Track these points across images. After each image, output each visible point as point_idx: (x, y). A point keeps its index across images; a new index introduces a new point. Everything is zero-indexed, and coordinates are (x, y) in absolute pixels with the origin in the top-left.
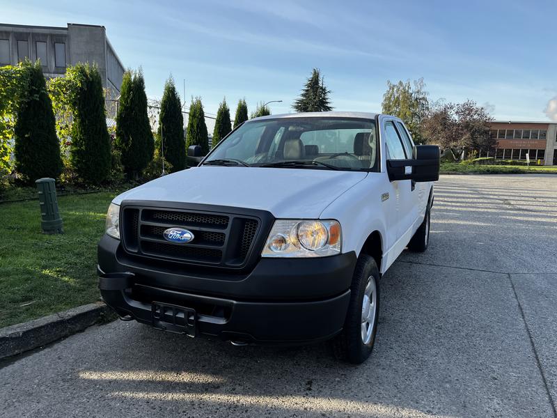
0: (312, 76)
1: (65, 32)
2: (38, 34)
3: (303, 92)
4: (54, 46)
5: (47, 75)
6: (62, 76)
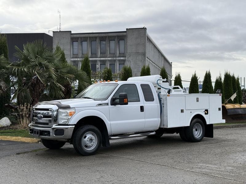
1: (125, 34)
2: (111, 37)
4: (119, 42)
5: (115, 58)
6: (122, 58)
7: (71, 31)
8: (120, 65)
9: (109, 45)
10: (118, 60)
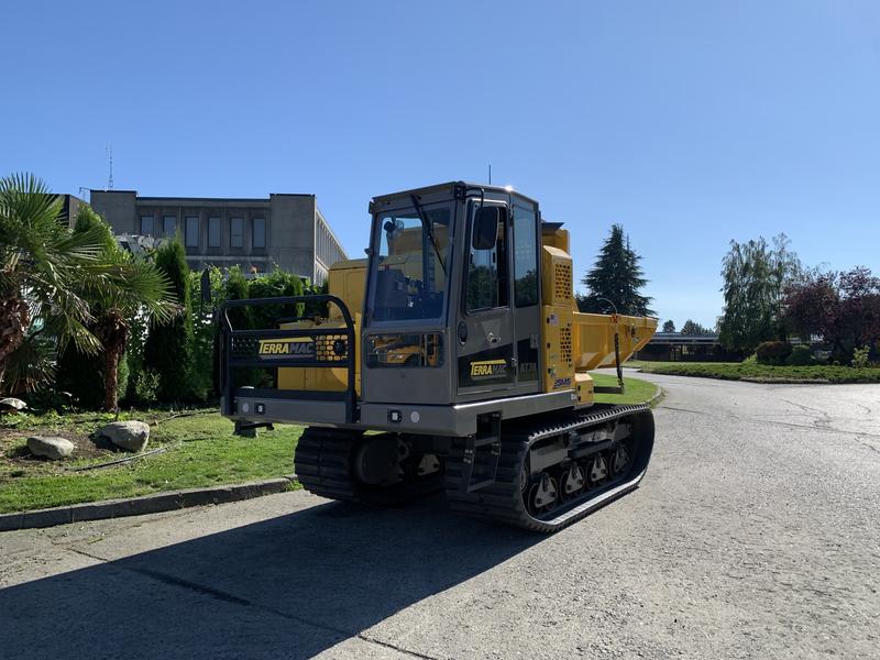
0: (611, 236)
1: (266, 204)
2: (234, 209)
3: (598, 260)
5: (242, 258)
6: (259, 259)
7: (135, 192)
9: (228, 227)
10: (249, 262)
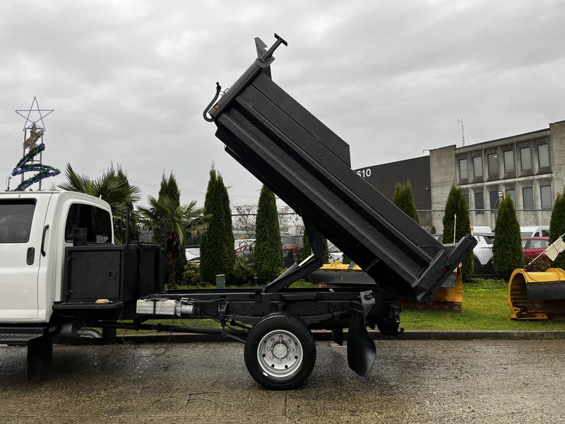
2: (521, 142)
4: (537, 149)
5: (531, 177)
6: (545, 176)
7: (455, 146)
8: (543, 188)
9: (519, 156)
10: (537, 180)
